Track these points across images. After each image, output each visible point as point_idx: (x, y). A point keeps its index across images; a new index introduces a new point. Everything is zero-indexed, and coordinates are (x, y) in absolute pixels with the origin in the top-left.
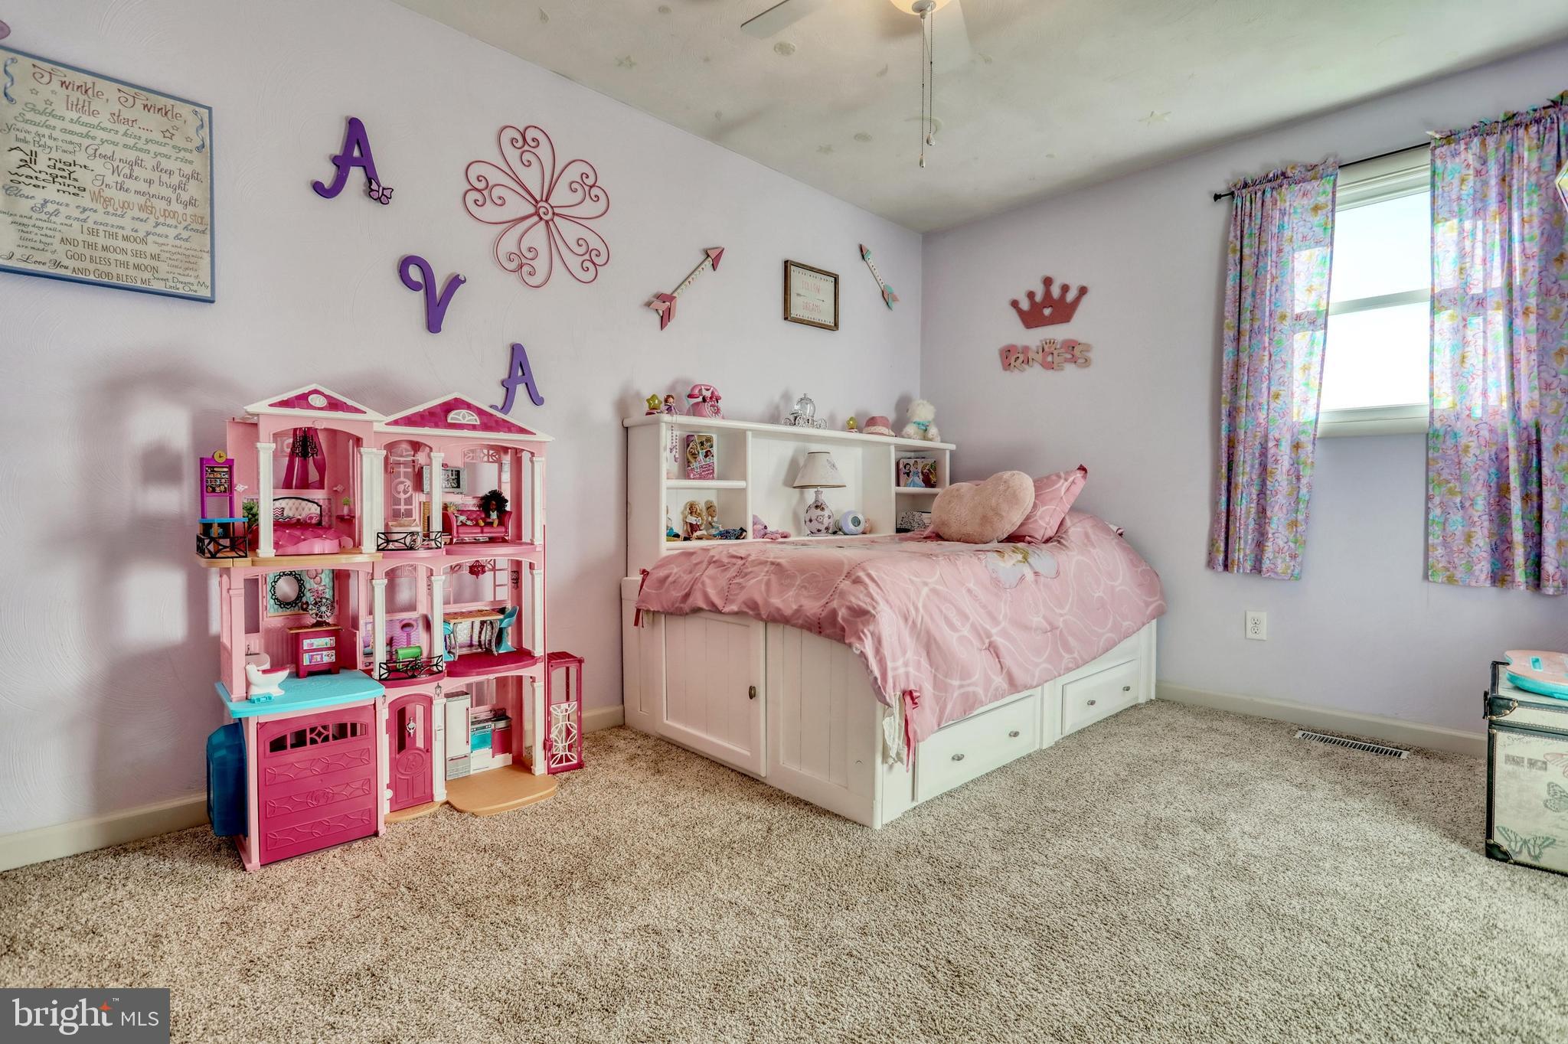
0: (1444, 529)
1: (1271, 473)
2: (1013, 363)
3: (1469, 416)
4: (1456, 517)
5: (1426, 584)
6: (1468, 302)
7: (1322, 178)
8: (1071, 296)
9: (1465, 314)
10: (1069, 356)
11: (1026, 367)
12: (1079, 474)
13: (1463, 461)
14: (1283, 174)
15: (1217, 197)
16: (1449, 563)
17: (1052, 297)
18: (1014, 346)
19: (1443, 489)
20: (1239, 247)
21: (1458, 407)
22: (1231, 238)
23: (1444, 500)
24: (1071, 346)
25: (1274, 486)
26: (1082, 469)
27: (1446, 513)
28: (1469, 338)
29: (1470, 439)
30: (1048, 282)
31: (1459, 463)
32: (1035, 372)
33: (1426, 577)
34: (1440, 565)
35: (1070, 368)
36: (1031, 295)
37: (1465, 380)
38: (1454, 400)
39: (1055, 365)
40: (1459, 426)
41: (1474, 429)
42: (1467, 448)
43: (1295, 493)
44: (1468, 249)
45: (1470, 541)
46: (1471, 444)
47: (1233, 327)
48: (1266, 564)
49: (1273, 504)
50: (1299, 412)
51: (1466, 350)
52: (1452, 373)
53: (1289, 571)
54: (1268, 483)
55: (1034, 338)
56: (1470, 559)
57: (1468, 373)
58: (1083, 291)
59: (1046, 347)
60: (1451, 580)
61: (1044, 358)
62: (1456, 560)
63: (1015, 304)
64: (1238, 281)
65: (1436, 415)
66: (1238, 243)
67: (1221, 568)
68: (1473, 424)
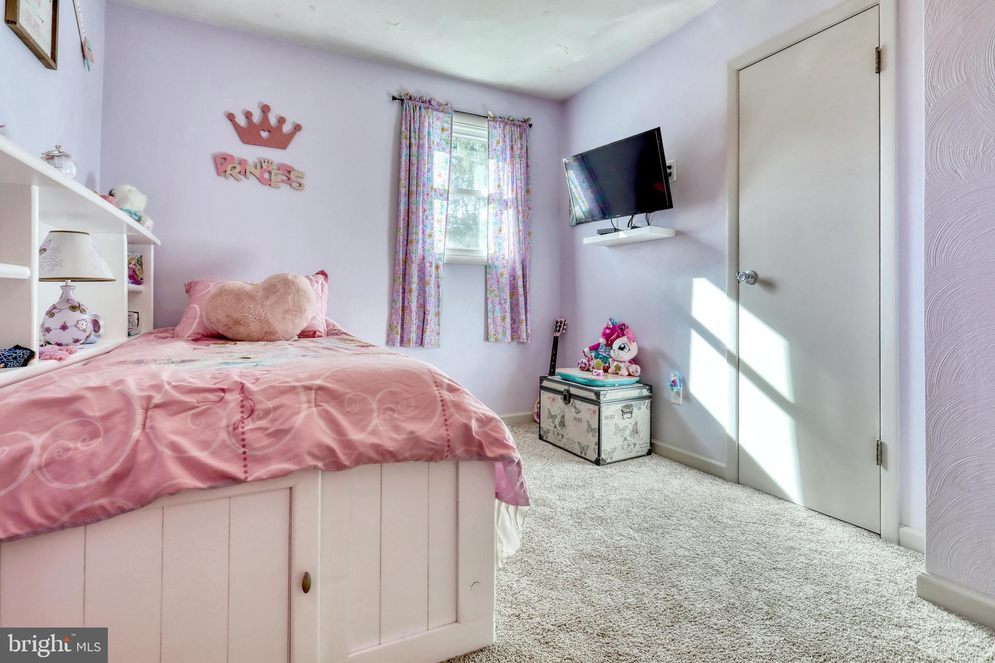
0: (493, 314)
1: (428, 283)
2: (229, 171)
3: (503, 258)
4: (498, 308)
5: (487, 343)
6: (503, 202)
7: (446, 113)
8: (287, 128)
9: (501, 208)
10: (285, 178)
11: (242, 177)
12: (321, 278)
13: (500, 281)
14: (430, 102)
15: (394, 98)
16: (496, 331)
17: (269, 123)
18: (232, 157)
19: (493, 294)
20: (408, 137)
21: (498, 253)
22: (403, 129)
23: (493, 300)
24: (288, 171)
25: (430, 291)
26: (323, 273)
27: (493, 306)
28: (503, 220)
29: (504, 270)
30: (265, 109)
31: (498, 281)
32: (250, 184)
33: (487, 339)
34: (492, 333)
35: (285, 188)
36: (248, 115)
37: (501, 240)
38: (495, 249)
39: (272, 183)
40: (497, 263)
41: (505, 265)
42: (502, 274)
43: (437, 295)
44: (501, 176)
45: (504, 320)
46: (504, 272)
47: (405, 187)
48: (427, 339)
49: (430, 302)
50: (437, 247)
51: (502, 226)
52: (494, 236)
53: (436, 343)
54: (427, 289)
55: (252, 154)
56: (505, 329)
57: (503, 237)
58: (297, 128)
59: (264, 165)
60: (497, 340)
61: (262, 174)
62: (499, 330)
63: (231, 117)
64: (408, 158)
65: (490, 256)
66: (408, 133)
67: (398, 344)
68: (505, 262)
